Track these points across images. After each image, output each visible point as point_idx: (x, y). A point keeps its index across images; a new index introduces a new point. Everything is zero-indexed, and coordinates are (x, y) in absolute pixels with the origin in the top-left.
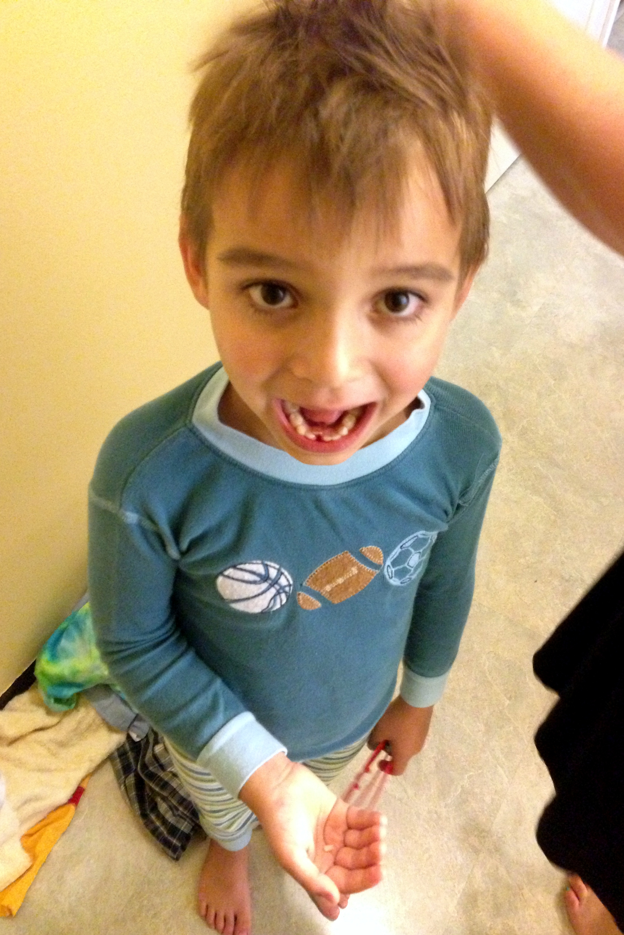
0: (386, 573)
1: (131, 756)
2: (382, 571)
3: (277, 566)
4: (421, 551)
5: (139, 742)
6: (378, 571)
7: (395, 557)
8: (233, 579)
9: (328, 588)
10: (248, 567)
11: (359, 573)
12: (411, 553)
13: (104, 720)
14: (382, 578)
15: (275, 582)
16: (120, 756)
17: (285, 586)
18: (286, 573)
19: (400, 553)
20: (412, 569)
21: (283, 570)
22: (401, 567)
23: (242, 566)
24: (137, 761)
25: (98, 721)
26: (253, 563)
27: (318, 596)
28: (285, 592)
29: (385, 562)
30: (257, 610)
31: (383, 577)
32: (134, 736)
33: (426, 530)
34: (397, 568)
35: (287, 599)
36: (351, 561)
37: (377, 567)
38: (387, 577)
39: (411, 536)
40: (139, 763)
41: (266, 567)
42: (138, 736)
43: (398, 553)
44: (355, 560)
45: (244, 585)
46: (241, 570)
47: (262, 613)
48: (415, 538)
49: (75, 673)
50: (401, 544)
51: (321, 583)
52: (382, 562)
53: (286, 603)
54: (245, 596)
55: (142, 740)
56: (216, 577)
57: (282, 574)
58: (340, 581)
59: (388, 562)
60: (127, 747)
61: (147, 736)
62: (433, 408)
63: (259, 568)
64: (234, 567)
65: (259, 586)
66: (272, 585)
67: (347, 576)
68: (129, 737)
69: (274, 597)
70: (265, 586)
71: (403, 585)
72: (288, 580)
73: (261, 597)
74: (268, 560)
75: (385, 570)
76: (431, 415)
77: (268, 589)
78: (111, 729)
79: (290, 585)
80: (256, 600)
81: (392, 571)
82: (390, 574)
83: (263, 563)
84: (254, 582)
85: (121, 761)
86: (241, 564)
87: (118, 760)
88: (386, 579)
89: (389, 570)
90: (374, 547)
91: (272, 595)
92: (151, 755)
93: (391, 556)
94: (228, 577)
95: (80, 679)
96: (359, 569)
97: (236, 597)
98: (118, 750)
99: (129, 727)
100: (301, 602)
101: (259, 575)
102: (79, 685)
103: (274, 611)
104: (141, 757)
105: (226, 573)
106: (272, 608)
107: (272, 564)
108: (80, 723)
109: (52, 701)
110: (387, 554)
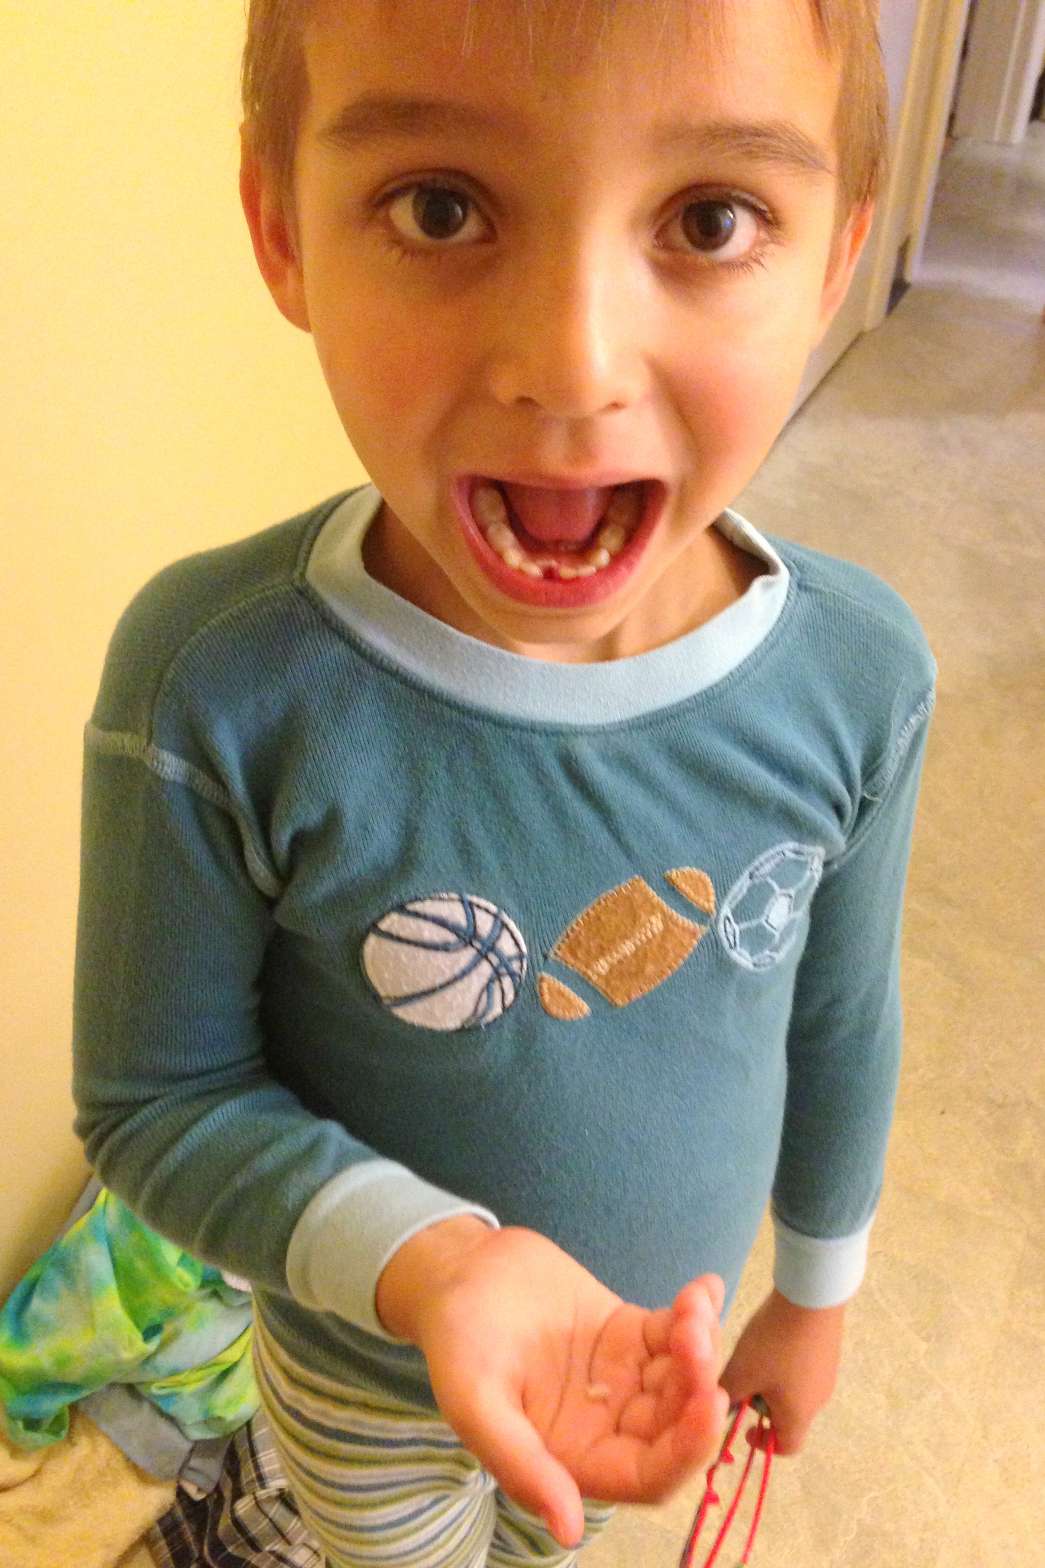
0: (722, 934)
1: (188, 1531)
2: (714, 930)
3: (493, 908)
4: (792, 892)
5: (204, 1500)
6: (705, 929)
7: (740, 897)
8: (399, 939)
9: (602, 966)
10: (429, 907)
11: (667, 929)
12: (773, 891)
13: (128, 1459)
14: (713, 943)
15: (488, 949)
16: (166, 1533)
17: (510, 959)
18: (512, 925)
19: (750, 890)
20: (777, 934)
21: (506, 918)
22: (754, 923)
23: (417, 907)
24: (199, 1539)
25: (118, 1463)
26: (441, 899)
27: (583, 985)
28: (512, 975)
29: (718, 907)
30: (452, 1023)
31: (717, 943)
32: (191, 1490)
33: (800, 841)
34: (745, 925)
35: (516, 994)
36: (647, 899)
37: (702, 916)
38: (726, 943)
39: (772, 852)
40: (206, 1542)
41: (470, 907)
42: (199, 1490)
43: (745, 890)
44: (657, 899)
45: (422, 953)
46: (417, 915)
47: (462, 1031)
48: (778, 859)
49: (62, 1362)
50: (751, 868)
51: (588, 952)
52: (712, 905)
53: (514, 1001)
54: (424, 985)
55: (209, 1496)
56: (363, 939)
57: (504, 926)
58: (628, 948)
59: (726, 910)
60: (179, 1513)
61: (218, 1489)
62: (795, 586)
63: (456, 913)
64: (401, 909)
65: (454, 956)
66: (482, 955)
67: (641, 936)
68: (181, 1493)
69: (488, 988)
70: (466, 956)
71: (757, 970)
72: (517, 944)
73: (460, 985)
74: (471, 893)
75: (721, 926)
76: (792, 598)
77: (473, 965)
78: (143, 1476)
79: (520, 957)
80: (449, 994)
81: (734, 931)
82: (731, 938)
83: (462, 901)
84: (445, 948)
85: (169, 1544)
86: (417, 899)
87: (162, 1543)
88: (723, 947)
89: (729, 929)
90: (696, 871)
91: (484, 981)
92: (230, 1521)
93: (730, 897)
94: (389, 936)
95: (74, 1374)
96: (666, 918)
97: (407, 990)
98: (160, 1521)
99: (181, 1471)
100: (547, 997)
101: (453, 929)
102: (74, 1387)
103: (488, 1025)
104: (208, 1531)
105: (384, 925)
106: (484, 1014)
107: (483, 903)
108: (79, 1469)
109: (20, 1425)
110: (722, 891)
